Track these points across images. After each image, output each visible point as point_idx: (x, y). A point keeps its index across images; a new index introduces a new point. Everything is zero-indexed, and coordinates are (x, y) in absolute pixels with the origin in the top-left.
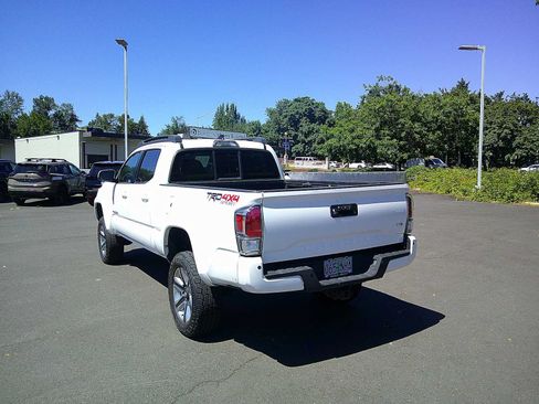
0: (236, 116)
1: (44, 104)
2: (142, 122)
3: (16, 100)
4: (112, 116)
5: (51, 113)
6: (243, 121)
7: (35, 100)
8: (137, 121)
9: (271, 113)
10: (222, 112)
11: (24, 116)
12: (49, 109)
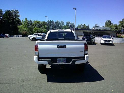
0: (111, 23)
1: (68, 23)
2: (88, 26)
3: (63, 22)
4: (82, 25)
5: (70, 25)
6: (112, 24)
7: (67, 22)
8: (87, 26)
9: (120, 22)
10: (107, 22)
11: (64, 26)
12: (69, 24)
